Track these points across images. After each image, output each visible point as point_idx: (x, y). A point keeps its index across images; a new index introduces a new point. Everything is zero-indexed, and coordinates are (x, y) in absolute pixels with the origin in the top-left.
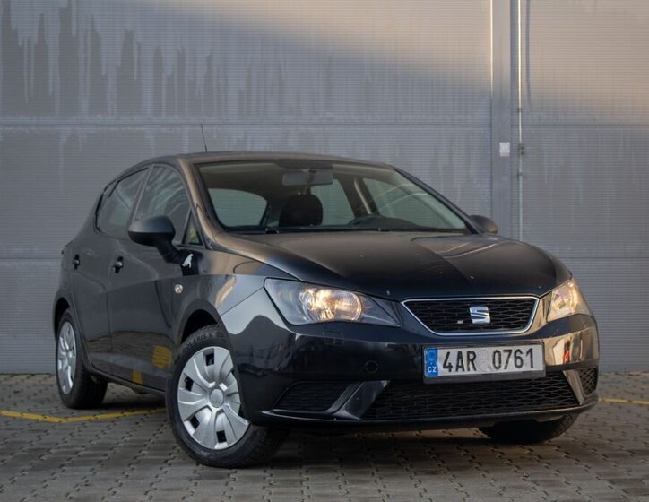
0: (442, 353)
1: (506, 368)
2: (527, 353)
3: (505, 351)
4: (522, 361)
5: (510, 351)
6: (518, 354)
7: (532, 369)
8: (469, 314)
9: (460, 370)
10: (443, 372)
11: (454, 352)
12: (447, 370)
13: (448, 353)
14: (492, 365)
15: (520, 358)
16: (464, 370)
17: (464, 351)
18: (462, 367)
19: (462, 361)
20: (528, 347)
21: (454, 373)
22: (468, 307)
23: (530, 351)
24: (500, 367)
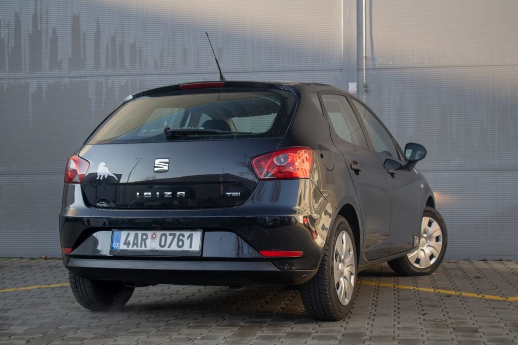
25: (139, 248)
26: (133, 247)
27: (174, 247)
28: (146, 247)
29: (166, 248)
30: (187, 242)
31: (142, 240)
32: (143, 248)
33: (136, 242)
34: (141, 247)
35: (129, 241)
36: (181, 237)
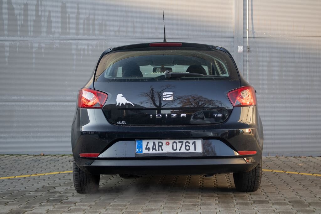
25: (157, 152)
26: (152, 151)
27: (183, 150)
28: (162, 150)
29: (177, 151)
30: (192, 147)
31: (159, 146)
32: (161, 151)
33: (154, 148)
34: (159, 150)
35: (149, 147)
36: (187, 144)
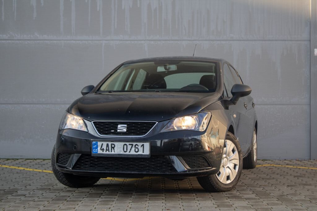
0: (100, 144)
1: (130, 152)
2: (141, 146)
3: (129, 144)
4: (138, 149)
5: (132, 145)
6: (137, 146)
7: (143, 154)
8: (117, 128)
9: (108, 151)
10: (100, 152)
11: (105, 144)
12: (102, 151)
13: (102, 144)
14: (123, 150)
15: (137, 148)
16: (109, 152)
17: (110, 143)
18: (109, 150)
19: (109, 148)
20: (142, 144)
21: (104, 152)
22: (118, 125)
23: (143, 145)
24: (126, 151)
